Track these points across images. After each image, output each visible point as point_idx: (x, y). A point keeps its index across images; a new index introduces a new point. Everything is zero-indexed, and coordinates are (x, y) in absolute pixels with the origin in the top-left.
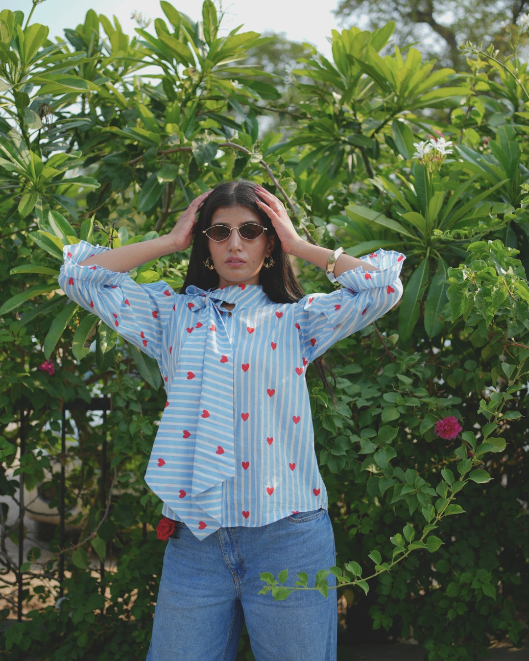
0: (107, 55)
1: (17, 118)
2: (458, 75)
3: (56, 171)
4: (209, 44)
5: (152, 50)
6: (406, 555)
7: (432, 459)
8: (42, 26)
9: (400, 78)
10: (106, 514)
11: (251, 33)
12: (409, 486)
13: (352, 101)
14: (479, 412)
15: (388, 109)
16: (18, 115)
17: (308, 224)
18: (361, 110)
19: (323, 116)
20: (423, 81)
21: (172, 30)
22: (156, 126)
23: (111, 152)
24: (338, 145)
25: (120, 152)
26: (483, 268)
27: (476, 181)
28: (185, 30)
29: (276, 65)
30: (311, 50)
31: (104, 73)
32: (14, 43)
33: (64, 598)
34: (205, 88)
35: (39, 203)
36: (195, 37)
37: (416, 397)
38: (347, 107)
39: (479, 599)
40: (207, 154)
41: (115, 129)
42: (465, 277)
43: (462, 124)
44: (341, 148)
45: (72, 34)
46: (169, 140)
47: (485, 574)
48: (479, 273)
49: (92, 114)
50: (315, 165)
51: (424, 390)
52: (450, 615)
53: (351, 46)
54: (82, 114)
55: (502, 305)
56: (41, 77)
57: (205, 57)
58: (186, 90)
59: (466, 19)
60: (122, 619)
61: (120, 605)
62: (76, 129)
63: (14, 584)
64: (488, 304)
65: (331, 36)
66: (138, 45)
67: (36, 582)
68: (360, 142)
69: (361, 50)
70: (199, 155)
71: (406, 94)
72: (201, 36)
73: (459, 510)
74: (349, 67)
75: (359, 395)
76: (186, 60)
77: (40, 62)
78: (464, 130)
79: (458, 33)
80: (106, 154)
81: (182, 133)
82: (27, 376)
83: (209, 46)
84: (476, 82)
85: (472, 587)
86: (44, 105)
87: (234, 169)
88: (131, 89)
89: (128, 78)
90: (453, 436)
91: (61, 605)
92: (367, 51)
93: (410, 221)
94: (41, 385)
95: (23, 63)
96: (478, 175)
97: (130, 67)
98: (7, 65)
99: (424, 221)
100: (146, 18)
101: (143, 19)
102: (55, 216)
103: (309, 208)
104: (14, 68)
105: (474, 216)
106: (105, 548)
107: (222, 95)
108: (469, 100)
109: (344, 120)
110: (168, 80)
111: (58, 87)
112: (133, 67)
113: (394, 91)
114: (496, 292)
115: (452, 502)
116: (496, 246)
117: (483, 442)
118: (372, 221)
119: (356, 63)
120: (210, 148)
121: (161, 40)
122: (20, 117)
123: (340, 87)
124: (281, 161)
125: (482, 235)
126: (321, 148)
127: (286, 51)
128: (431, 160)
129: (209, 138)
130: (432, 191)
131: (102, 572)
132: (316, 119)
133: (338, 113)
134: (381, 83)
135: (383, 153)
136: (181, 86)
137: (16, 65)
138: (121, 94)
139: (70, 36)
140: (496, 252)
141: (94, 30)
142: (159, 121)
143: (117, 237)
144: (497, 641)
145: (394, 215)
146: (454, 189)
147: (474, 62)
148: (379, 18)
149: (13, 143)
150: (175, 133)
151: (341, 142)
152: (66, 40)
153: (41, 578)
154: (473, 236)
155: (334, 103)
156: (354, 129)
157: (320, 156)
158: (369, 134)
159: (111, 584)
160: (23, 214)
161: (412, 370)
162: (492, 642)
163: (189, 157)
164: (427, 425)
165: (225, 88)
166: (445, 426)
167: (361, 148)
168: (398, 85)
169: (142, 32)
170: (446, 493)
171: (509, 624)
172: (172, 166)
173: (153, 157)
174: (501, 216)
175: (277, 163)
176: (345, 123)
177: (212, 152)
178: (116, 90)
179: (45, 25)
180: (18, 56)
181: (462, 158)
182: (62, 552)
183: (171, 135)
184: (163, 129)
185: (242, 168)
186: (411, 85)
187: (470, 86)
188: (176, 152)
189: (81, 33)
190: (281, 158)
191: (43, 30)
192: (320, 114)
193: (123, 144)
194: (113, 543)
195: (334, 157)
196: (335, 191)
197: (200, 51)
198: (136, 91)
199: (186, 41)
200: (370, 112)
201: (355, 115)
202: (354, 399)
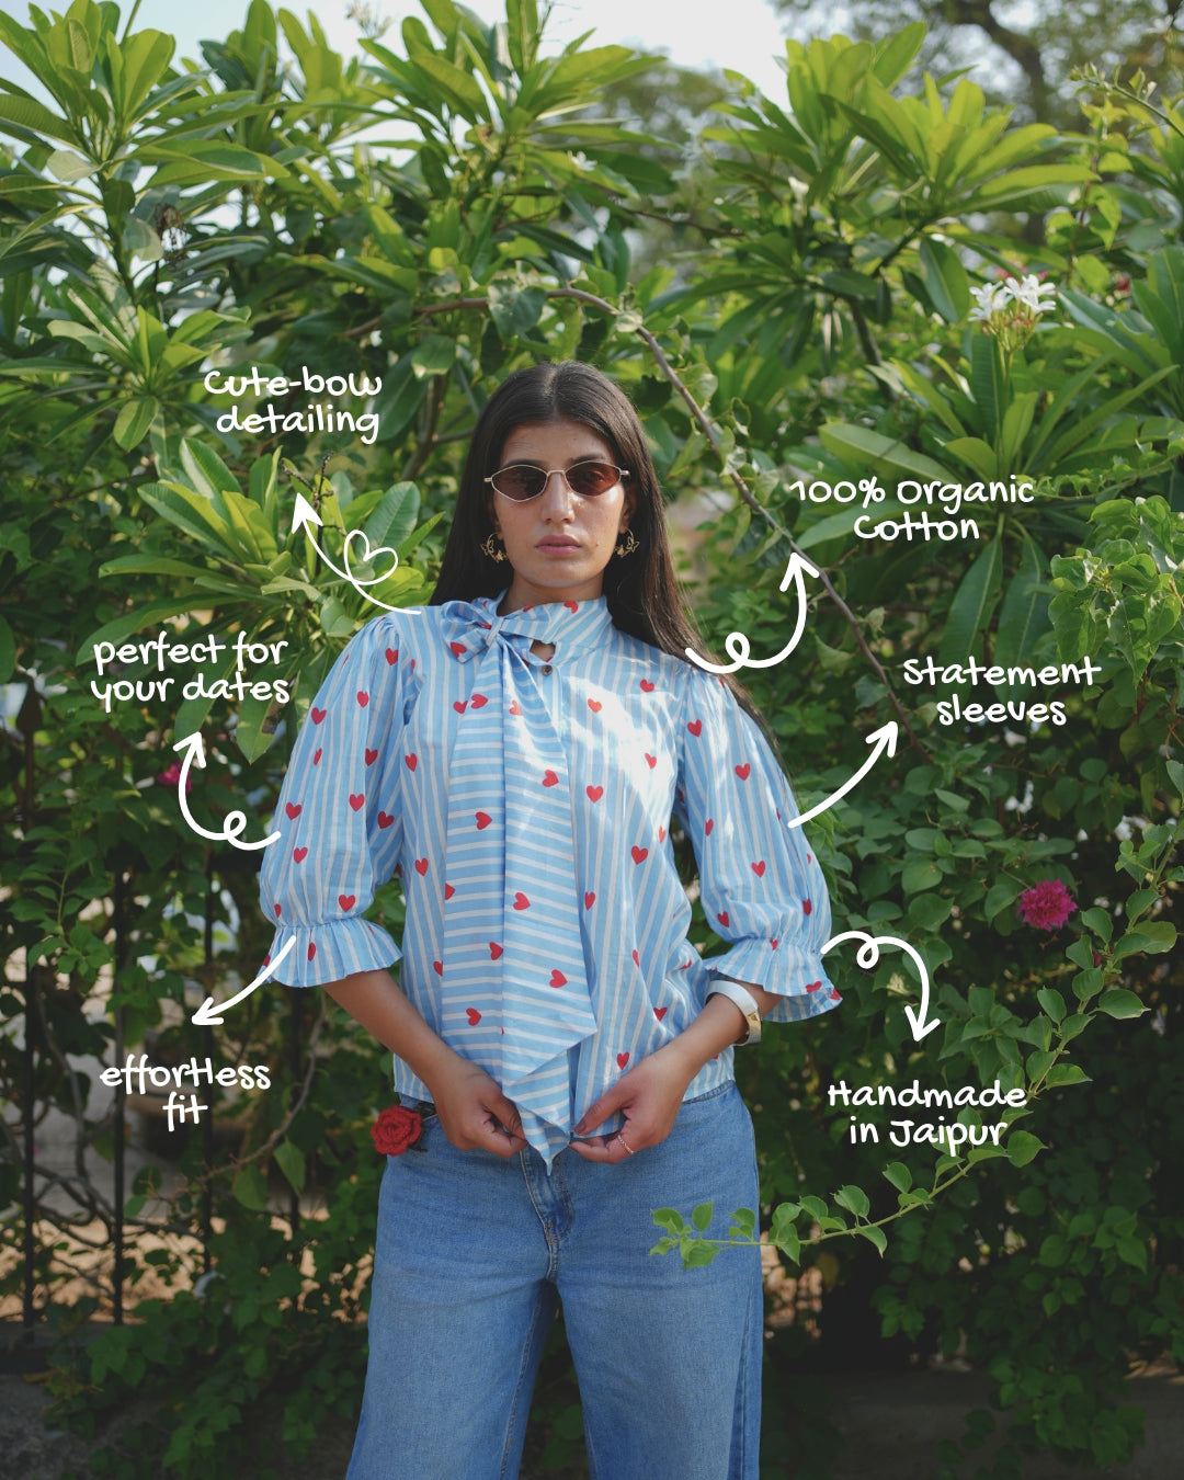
0: (295, 98)
1: (107, 237)
2: (1062, 140)
3: (195, 350)
4: (521, 73)
5: (395, 86)
6: (964, 1172)
7: (1007, 974)
8: (162, 34)
9: (937, 144)
10: (305, 1093)
11: (611, 48)
12: (978, 1023)
13: (831, 197)
14: (1118, 866)
15: (910, 215)
16: (109, 231)
17: (741, 464)
18: (850, 215)
19: (768, 231)
20: (986, 152)
21: (439, 43)
22: (406, 252)
23: (305, 312)
24: (800, 293)
25: (326, 311)
26: (1126, 556)
27: (1100, 372)
28: (467, 41)
29: (647, 120)
30: (743, 86)
31: (289, 136)
32: (100, 72)
33: (214, 1274)
34: (514, 171)
35: (157, 422)
36: (489, 55)
37: (975, 838)
38: (818, 210)
39: (1109, 1271)
40: (522, 313)
41: (317, 261)
42: (1089, 576)
43: (1071, 247)
44: (808, 299)
45: (219, 53)
46: (437, 283)
47: (1122, 1219)
48: (1118, 567)
49: (265, 226)
50: (752, 337)
51: (994, 822)
52: (1049, 1305)
53: (831, 77)
54: (243, 228)
55: (1168, 637)
56: (159, 146)
57: (512, 104)
58: (473, 173)
59: (1064, 16)
60: (338, 1319)
61: (333, 1290)
62: (230, 262)
63: (103, 1247)
64: (1137, 635)
65: (784, 54)
66: (362, 74)
67: (150, 1243)
68: (850, 286)
69: (853, 84)
70: (504, 316)
71: (949, 182)
72: (503, 56)
73: (1076, 1075)
74: (825, 122)
75: (860, 831)
76: (470, 109)
77: (153, 114)
78: (1075, 260)
79: (1045, 46)
80: (295, 315)
81: (466, 267)
82: (133, 798)
83: (521, 77)
84: (1102, 152)
85: (1095, 1245)
86: (167, 207)
87: (580, 346)
88: (348, 172)
89: (340, 148)
90: (1058, 922)
91: (208, 1289)
92: (865, 87)
93: (961, 456)
94: (164, 816)
95: (118, 116)
96: (1107, 359)
97: (345, 125)
98: (84, 120)
99: (994, 456)
100: (378, 15)
101: (373, 18)
102: (195, 450)
103: (744, 430)
104: (100, 128)
105: (1101, 445)
106: (302, 1167)
107: (547, 184)
108: (1085, 193)
109: (814, 238)
110: (432, 152)
111: (196, 167)
112: (351, 124)
113: (924, 173)
114: (1155, 609)
115: (1060, 1059)
116: (1154, 509)
117: (1128, 931)
118: (880, 459)
119: (841, 115)
120: (528, 301)
121: (417, 66)
122: (114, 235)
123: (806, 166)
124: (682, 329)
125: (1121, 486)
126: (761, 302)
127: (668, 88)
128: (1009, 325)
129: (525, 280)
130: (1008, 392)
131: (294, 1219)
132: (754, 235)
133: (800, 223)
134: (896, 157)
135: (897, 310)
136: (462, 166)
137: (105, 121)
138: (329, 185)
139: (214, 56)
140: (1153, 523)
141: (267, 43)
142: (410, 242)
143: (330, 494)
144: (1144, 1363)
145: (926, 445)
146: (1055, 389)
147: (1097, 110)
148: (872, 16)
149: (100, 292)
150: (449, 269)
151: (806, 287)
152: (206, 67)
153: (161, 1232)
154: (1101, 489)
155: (793, 200)
156: (835, 258)
157: (760, 318)
158: (870, 268)
159: (314, 1243)
160: (124, 446)
161: (968, 781)
162: (1133, 1365)
163: (481, 321)
164: (1001, 900)
165: (556, 170)
166: (1040, 900)
167: (851, 300)
168: (933, 162)
169: (371, 45)
170: (1047, 1041)
171: (1173, 1325)
172: (443, 341)
173: (401, 320)
174: (1160, 446)
175: (673, 334)
176: (814, 245)
177: (531, 309)
178: (317, 173)
179: (167, 32)
180: (109, 101)
181: (1072, 320)
182: (211, 1175)
183: (441, 273)
184: (422, 260)
185: (596, 344)
186: (961, 161)
187: (1088, 163)
188: (451, 309)
189: (237, 48)
190: (682, 321)
191: (164, 45)
192: (763, 225)
193: (331, 294)
194: (317, 1156)
195: (794, 318)
196: (794, 394)
197: (501, 88)
198: (361, 177)
199: (469, 65)
200: (872, 221)
201: (837, 227)
202: (851, 840)
